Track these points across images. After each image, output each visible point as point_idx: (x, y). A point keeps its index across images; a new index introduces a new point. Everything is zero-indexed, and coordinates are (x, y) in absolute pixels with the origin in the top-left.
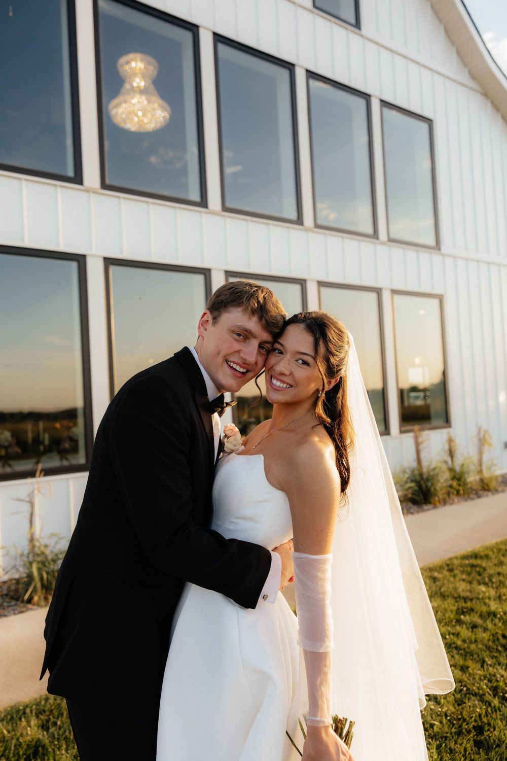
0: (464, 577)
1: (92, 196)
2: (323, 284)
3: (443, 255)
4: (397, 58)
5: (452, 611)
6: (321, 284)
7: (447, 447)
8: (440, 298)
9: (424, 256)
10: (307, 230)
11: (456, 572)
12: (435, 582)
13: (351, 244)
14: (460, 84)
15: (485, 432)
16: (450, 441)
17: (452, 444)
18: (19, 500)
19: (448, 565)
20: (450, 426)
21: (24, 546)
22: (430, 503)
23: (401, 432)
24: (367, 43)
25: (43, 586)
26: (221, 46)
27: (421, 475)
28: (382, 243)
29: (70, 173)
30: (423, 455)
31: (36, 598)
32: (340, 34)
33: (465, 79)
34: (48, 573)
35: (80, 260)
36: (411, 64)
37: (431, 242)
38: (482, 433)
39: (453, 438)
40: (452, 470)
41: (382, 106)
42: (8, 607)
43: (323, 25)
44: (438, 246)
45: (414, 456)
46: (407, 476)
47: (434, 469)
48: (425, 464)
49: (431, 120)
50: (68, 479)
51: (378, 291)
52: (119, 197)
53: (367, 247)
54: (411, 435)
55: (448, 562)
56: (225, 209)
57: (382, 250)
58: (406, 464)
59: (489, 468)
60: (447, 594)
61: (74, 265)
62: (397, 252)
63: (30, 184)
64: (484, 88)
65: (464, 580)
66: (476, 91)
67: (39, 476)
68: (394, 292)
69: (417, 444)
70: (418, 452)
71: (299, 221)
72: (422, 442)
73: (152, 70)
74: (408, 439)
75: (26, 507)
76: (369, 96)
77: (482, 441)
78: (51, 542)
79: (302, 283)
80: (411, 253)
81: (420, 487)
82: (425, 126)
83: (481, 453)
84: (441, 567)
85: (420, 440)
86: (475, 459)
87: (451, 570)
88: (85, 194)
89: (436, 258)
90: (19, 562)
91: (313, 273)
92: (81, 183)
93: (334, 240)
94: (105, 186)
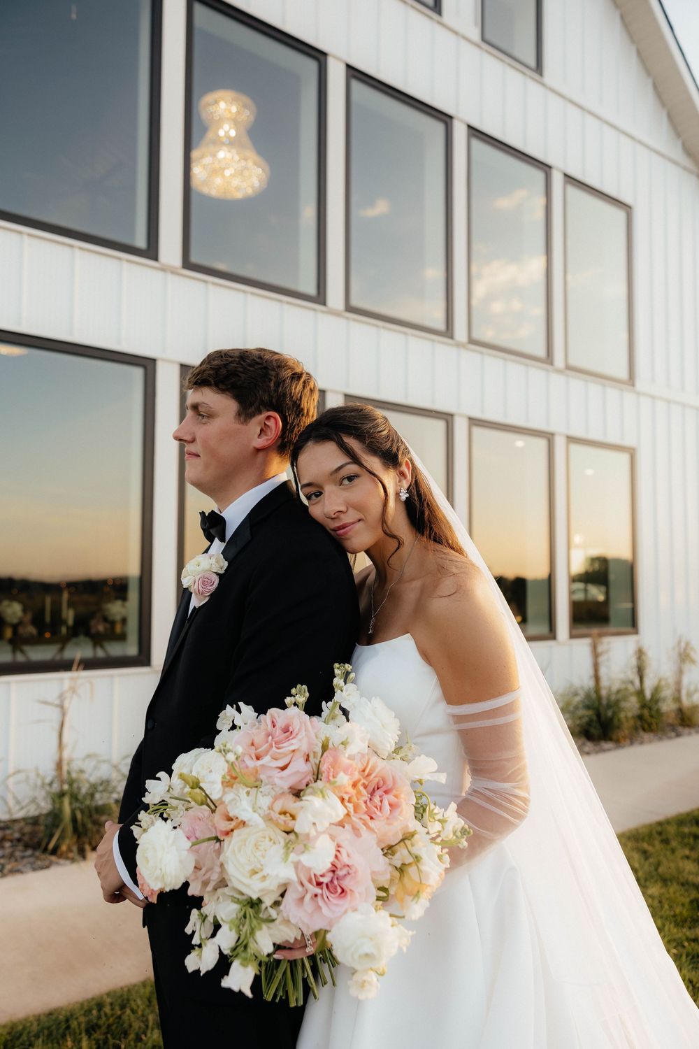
0: (687, 852)
1: (170, 277)
2: (477, 422)
3: (638, 394)
4: (589, 119)
5: (683, 905)
6: (474, 422)
7: (634, 662)
8: (632, 453)
9: (613, 393)
10: (458, 345)
11: (674, 844)
12: (646, 858)
13: (516, 369)
14: (670, 160)
15: (687, 644)
16: (640, 654)
17: (643, 657)
18: (45, 703)
19: (660, 833)
20: (636, 633)
21: (48, 770)
22: (611, 739)
23: (572, 636)
24: (551, 96)
25: (75, 830)
26: (356, 85)
27: (599, 698)
28: (558, 371)
29: (141, 242)
30: (603, 671)
31: (64, 848)
32: (515, 80)
33: (677, 153)
34: (82, 812)
35: (147, 365)
36: (606, 128)
37: (623, 374)
38: (683, 645)
39: (645, 649)
41: (566, 183)
42: (23, 857)
43: (493, 67)
44: (631, 380)
45: (591, 672)
46: (578, 699)
47: (618, 691)
48: (604, 683)
49: (630, 207)
50: (112, 676)
51: (549, 437)
52: (205, 282)
53: (537, 374)
54: (587, 641)
55: (659, 829)
56: (350, 308)
57: (557, 381)
58: (577, 683)
59: (689, 695)
60: (668, 876)
61: (137, 373)
62: (577, 384)
63: (87, 255)
65: (688, 857)
66: (690, 172)
67: (77, 670)
68: (571, 439)
69: (596, 655)
70: (596, 667)
71: (449, 332)
72: (602, 654)
73: (247, 116)
74: (582, 647)
75: (54, 714)
76: (550, 167)
77: (683, 657)
78: (88, 766)
79: (447, 418)
80: (595, 388)
81: (598, 715)
82: (620, 215)
83: (680, 672)
84: (650, 835)
85: (600, 649)
86: (671, 681)
87: (666, 841)
88: (160, 274)
89: (629, 397)
90: (41, 794)
91: (464, 406)
92: (156, 258)
93: (493, 363)
94: (188, 264)
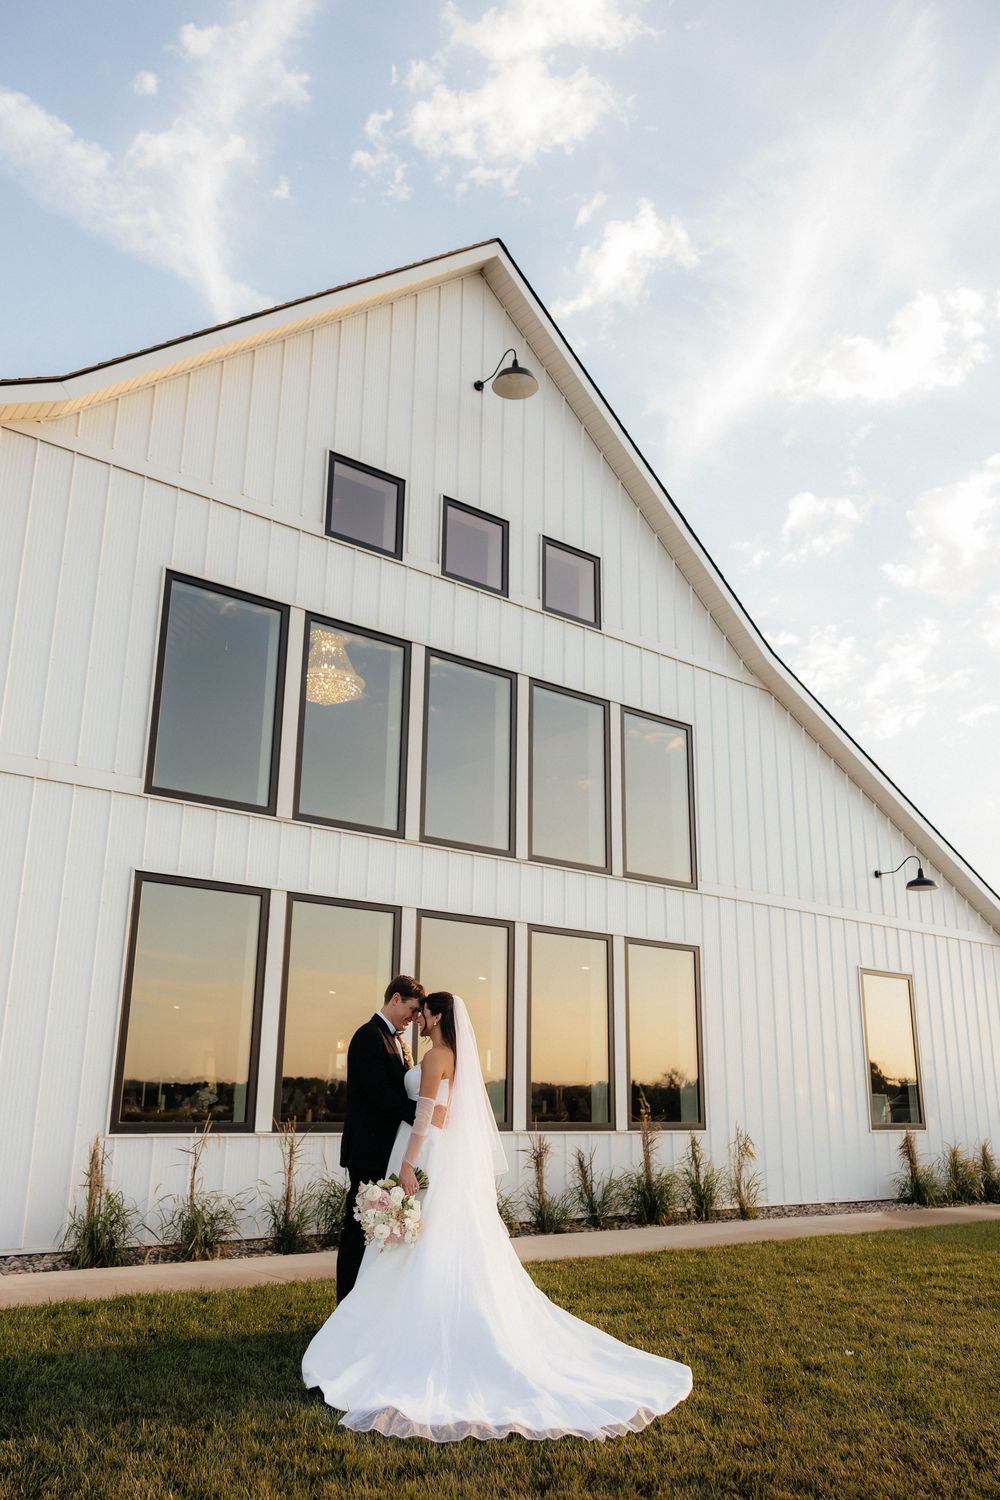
1: (283, 827)
2: (535, 928)
3: (701, 895)
4: (647, 654)
6: (533, 928)
8: (695, 951)
9: (674, 894)
10: (520, 862)
13: (575, 878)
14: (732, 679)
15: (747, 1138)
16: (694, 1143)
17: (698, 1149)
20: (705, 1128)
23: (629, 1130)
24: (608, 641)
26: (434, 661)
27: (649, 1183)
28: (616, 879)
30: (653, 1157)
31: (197, 1255)
33: (739, 672)
35: (265, 894)
36: (665, 661)
37: (685, 878)
38: (742, 1138)
40: (695, 1186)
41: (623, 713)
43: (554, 625)
44: (693, 884)
45: (643, 1159)
47: (667, 1178)
48: (656, 1170)
49: (689, 726)
51: (608, 939)
52: (310, 828)
53: (596, 882)
54: (640, 1133)
56: (424, 839)
57: (616, 887)
58: (630, 1169)
61: (258, 899)
62: (636, 888)
64: (765, 684)
66: (754, 686)
68: (630, 941)
69: (646, 1144)
70: (647, 1158)
71: (511, 852)
72: (652, 1146)
74: (637, 1137)
75: (191, 1159)
76: (608, 702)
77: (744, 1150)
79: (509, 925)
80: (655, 891)
82: (682, 734)
83: (740, 1167)
85: (649, 1140)
88: (276, 826)
89: (690, 896)
91: (523, 914)
92: (275, 815)
93: (553, 874)
94: (298, 816)
